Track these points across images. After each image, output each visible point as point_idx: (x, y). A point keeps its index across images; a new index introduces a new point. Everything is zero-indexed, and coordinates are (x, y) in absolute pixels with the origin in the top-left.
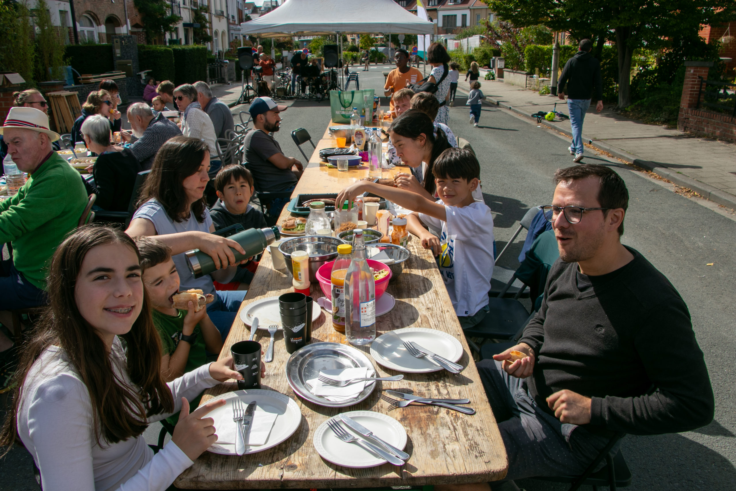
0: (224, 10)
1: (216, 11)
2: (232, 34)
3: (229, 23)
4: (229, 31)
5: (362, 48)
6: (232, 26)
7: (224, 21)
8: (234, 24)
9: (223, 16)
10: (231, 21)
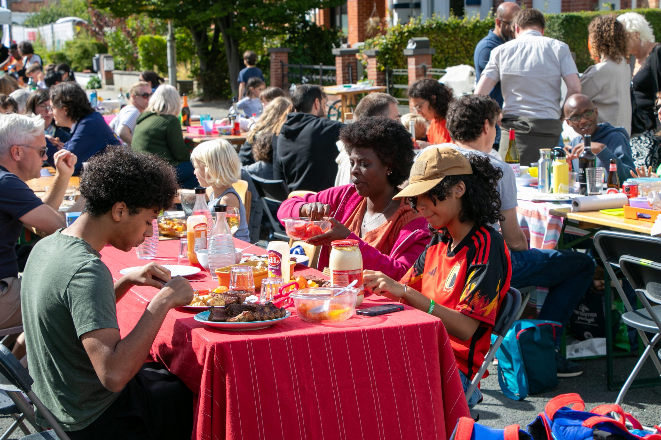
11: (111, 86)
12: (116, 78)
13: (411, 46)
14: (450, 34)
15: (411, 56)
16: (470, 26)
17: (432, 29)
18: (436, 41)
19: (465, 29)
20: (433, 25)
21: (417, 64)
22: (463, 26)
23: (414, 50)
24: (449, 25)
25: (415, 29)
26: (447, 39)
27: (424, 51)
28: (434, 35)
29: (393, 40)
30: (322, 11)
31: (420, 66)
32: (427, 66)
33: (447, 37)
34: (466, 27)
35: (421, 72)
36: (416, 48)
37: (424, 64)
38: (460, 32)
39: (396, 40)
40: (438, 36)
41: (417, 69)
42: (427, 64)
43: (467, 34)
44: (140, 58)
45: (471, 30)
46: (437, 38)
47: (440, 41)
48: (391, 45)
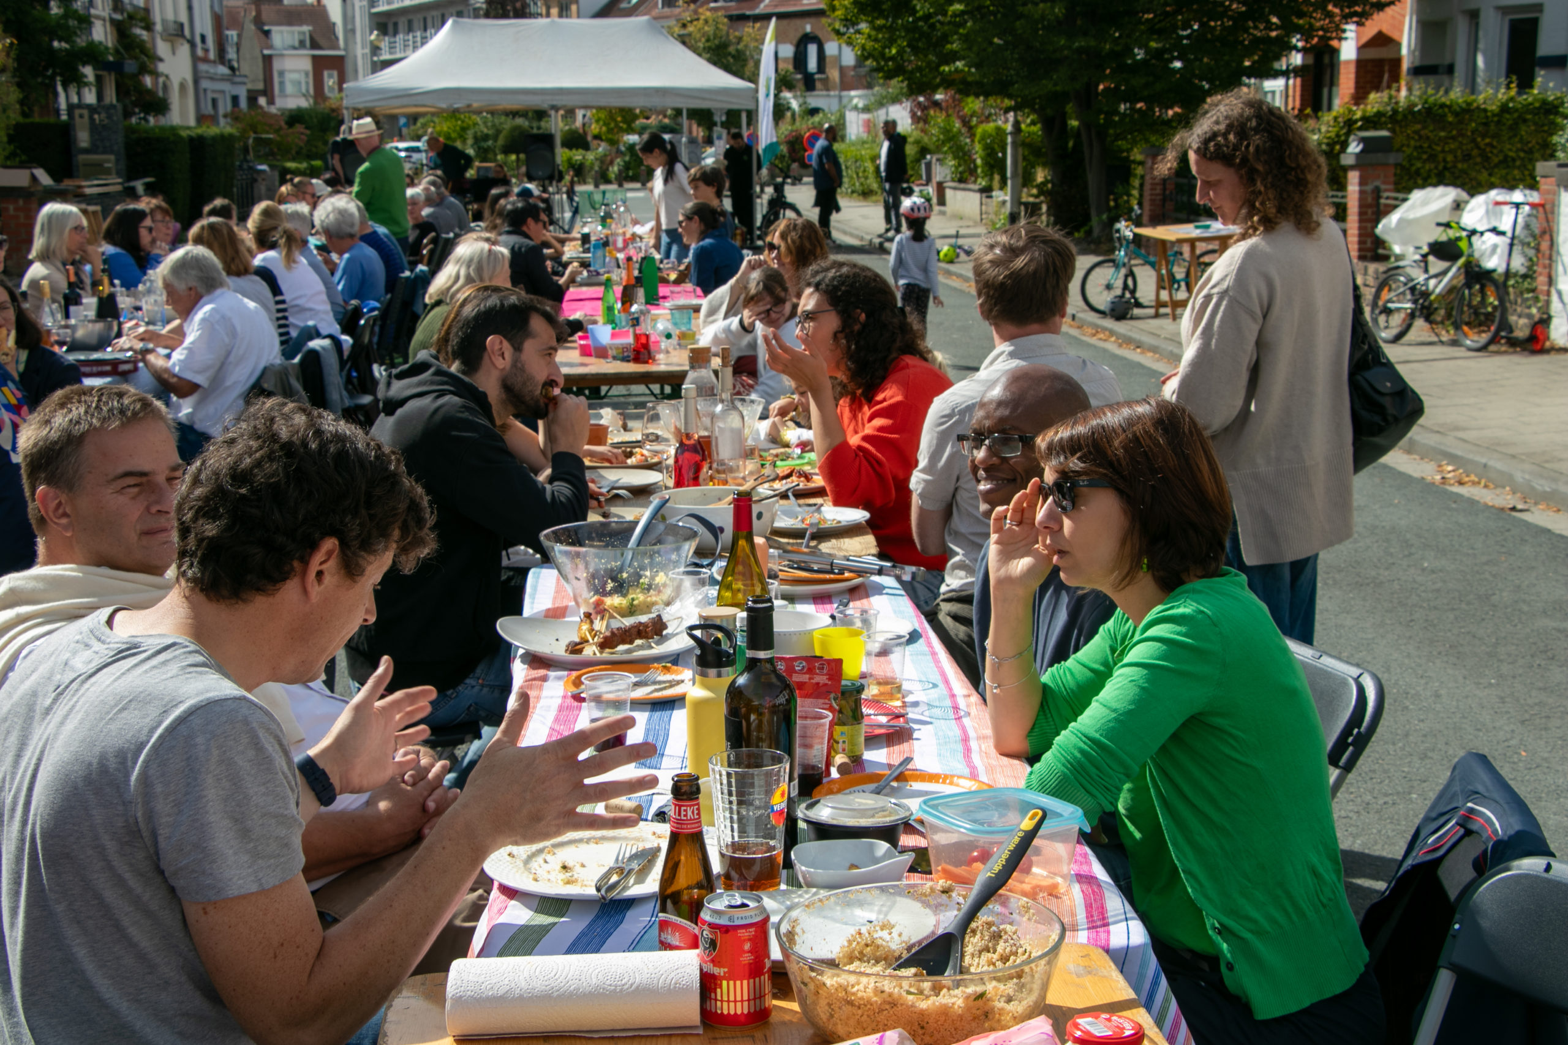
0: (184, 18)
1: (164, 21)
2: (205, 90)
3: (195, 59)
4: (196, 81)
5: (597, 137)
6: (203, 67)
7: (184, 50)
8: (206, 60)
9: (182, 36)
10: (200, 53)
11: (942, 208)
12: (949, 193)
13: (1354, 148)
14: (1450, 123)
15: (1352, 167)
16: (1494, 107)
17: (1413, 113)
18: (1420, 137)
19: (1482, 115)
20: (1416, 105)
21: (1362, 182)
22: (1478, 108)
23: (1358, 156)
24: (1450, 107)
25: (1379, 114)
26: (1442, 134)
27: (1380, 157)
28: (1418, 127)
29: (1332, 135)
30: (1299, 80)
31: (1369, 188)
32: (1383, 187)
33: (1443, 129)
34: (1485, 110)
35: (1370, 200)
36: (1362, 151)
37: (1377, 183)
38: (1471, 120)
39: (1338, 135)
40: (1424, 128)
41: (1361, 192)
42: (1384, 183)
43: (1486, 124)
44: (979, 162)
45: (1494, 115)
46: (1422, 133)
47: (1428, 138)
48: (1328, 144)
